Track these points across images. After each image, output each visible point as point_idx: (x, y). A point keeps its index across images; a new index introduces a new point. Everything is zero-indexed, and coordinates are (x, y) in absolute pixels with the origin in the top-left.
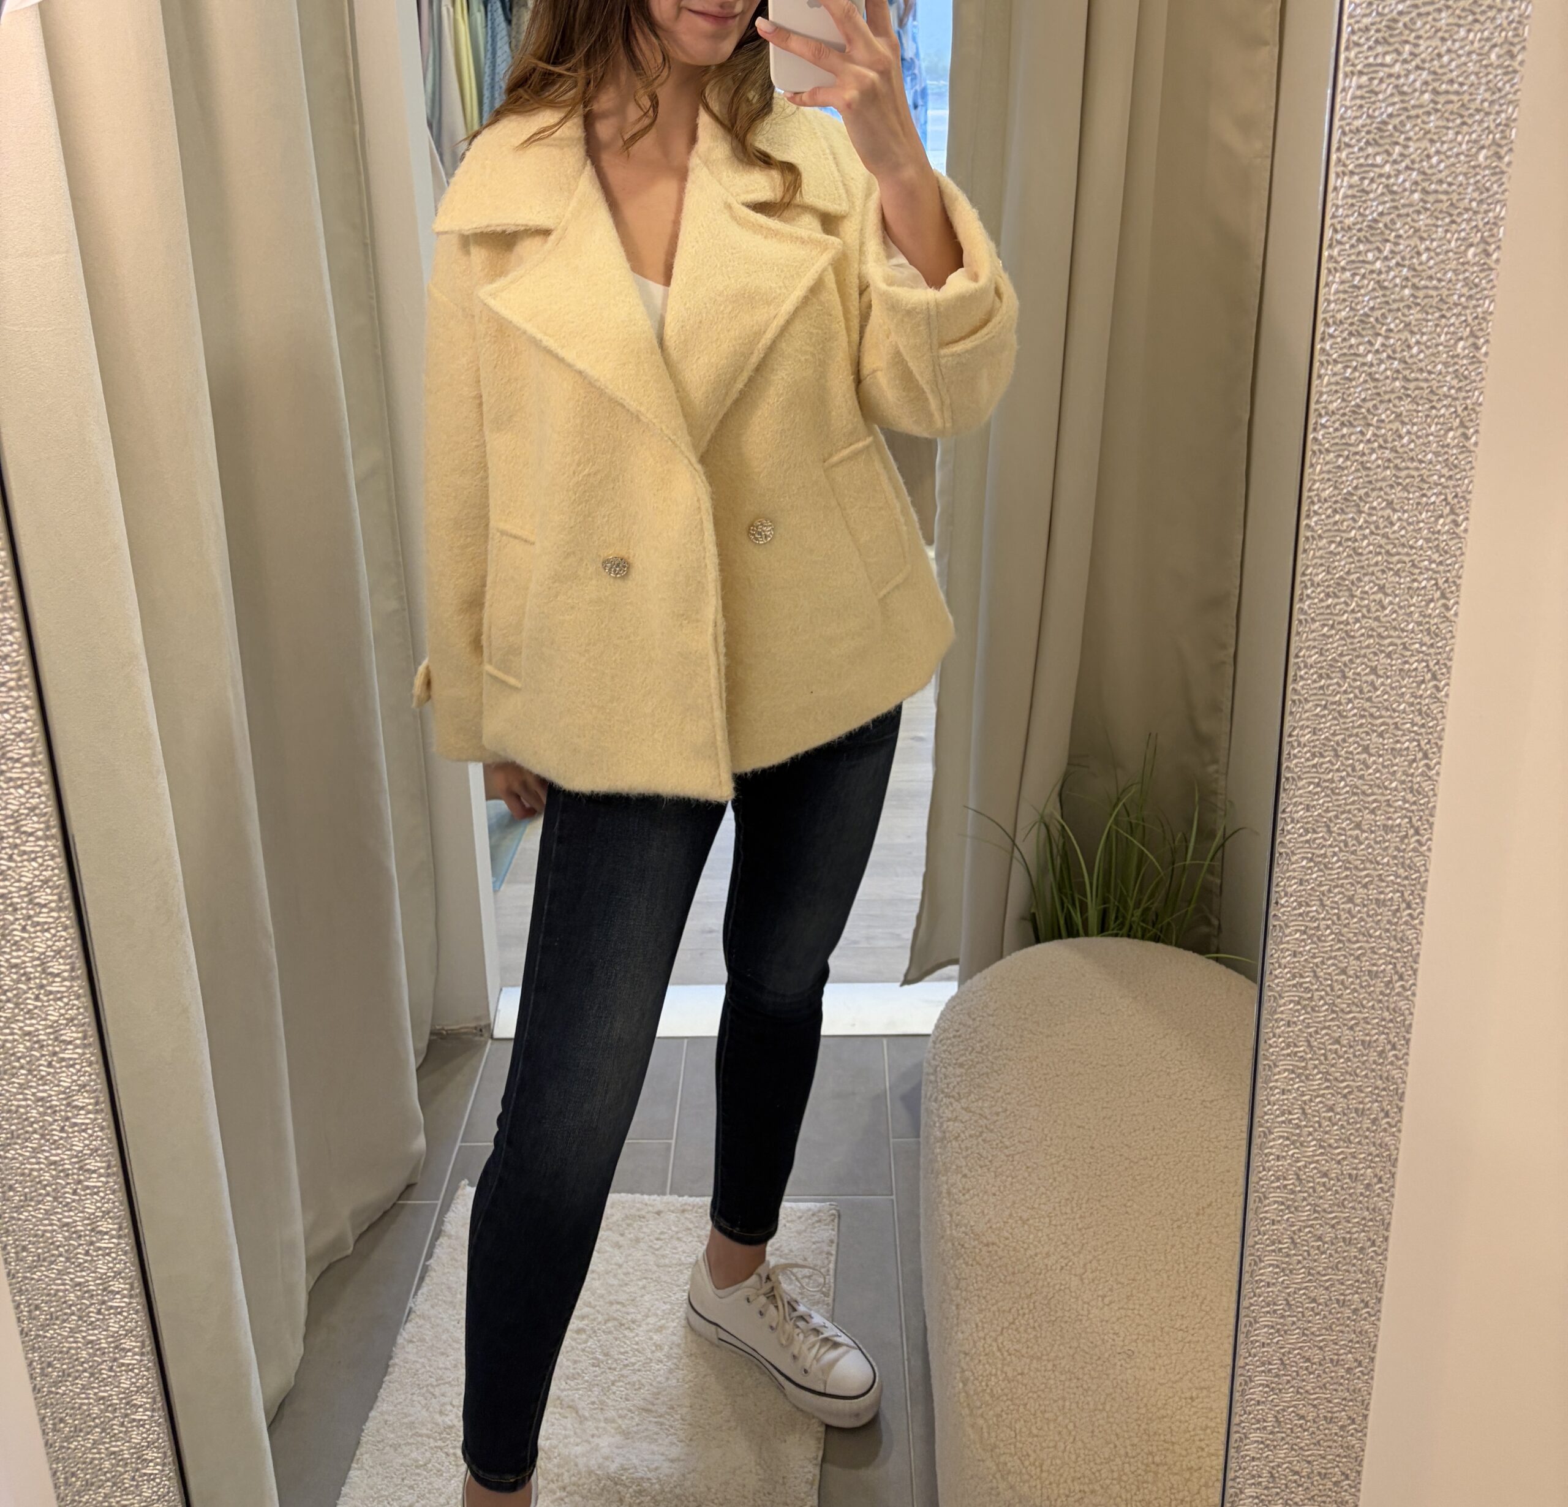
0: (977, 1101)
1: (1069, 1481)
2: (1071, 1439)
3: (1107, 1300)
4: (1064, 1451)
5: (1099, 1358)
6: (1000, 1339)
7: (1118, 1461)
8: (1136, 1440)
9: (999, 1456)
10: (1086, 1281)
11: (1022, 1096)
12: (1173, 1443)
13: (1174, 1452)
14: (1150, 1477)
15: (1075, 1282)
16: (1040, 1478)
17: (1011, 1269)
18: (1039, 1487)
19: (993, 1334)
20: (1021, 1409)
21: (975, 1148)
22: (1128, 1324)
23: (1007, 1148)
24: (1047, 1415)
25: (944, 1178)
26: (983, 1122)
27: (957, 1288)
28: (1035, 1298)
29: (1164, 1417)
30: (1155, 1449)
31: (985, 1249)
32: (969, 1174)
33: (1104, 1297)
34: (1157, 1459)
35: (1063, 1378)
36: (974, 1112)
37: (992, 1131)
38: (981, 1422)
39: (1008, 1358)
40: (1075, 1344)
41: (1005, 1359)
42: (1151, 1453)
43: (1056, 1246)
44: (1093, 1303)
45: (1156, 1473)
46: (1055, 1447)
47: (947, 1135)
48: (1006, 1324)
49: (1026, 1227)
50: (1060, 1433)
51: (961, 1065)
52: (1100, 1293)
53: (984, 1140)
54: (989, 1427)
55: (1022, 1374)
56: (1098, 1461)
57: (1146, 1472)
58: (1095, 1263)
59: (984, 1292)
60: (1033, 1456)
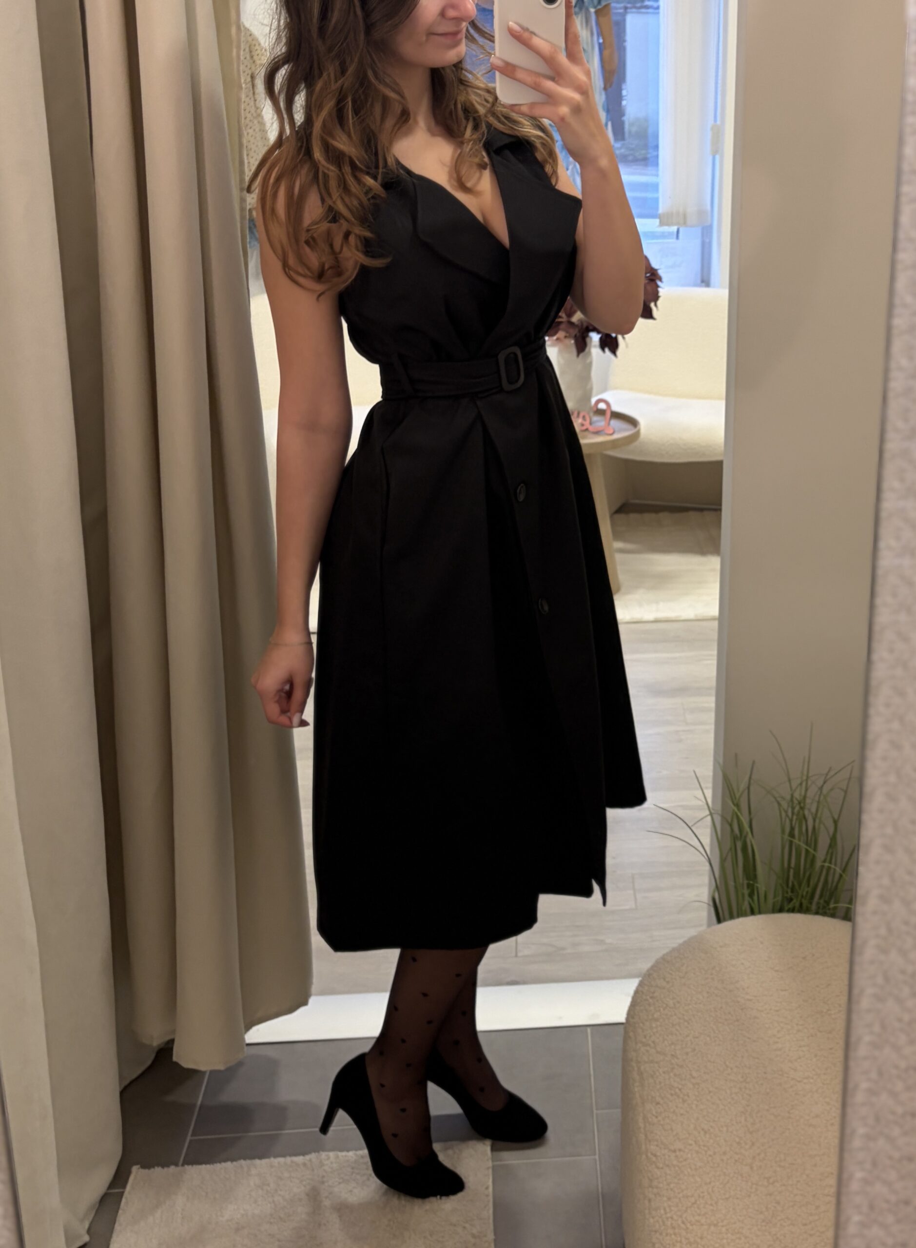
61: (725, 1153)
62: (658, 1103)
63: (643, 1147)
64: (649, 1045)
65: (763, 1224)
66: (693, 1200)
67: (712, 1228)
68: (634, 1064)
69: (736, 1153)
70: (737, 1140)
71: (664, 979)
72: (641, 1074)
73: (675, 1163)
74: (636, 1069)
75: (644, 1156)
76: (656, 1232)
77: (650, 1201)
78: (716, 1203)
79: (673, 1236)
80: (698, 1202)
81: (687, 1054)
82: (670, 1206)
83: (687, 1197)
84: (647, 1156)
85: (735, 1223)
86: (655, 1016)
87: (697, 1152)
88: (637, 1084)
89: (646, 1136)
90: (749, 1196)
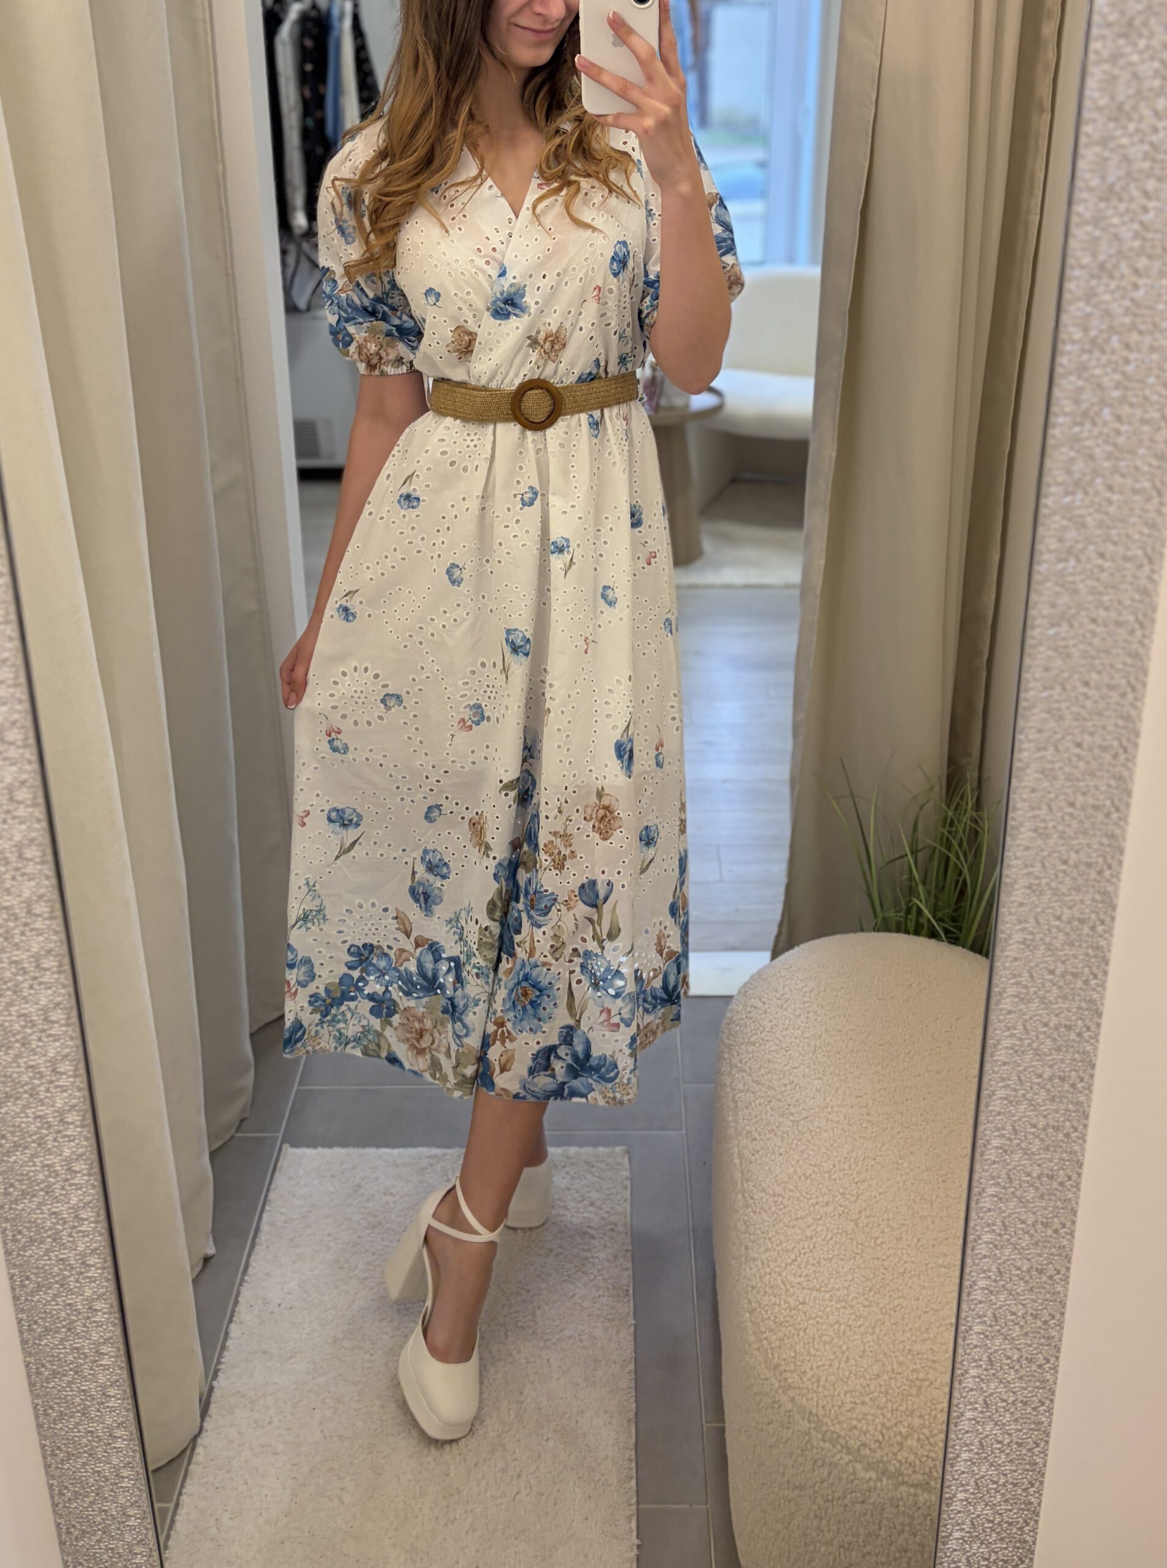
0: (767, 1074)
1: (842, 1395)
2: (845, 1359)
3: (879, 1241)
4: (838, 1369)
5: (871, 1290)
6: (784, 1273)
7: (886, 1377)
8: (901, 1359)
9: (781, 1374)
10: (861, 1225)
11: (807, 1070)
12: (934, 1362)
13: (935, 1369)
14: (914, 1391)
15: (851, 1225)
16: (817, 1392)
17: (794, 1217)
18: (815, 1399)
19: (778, 1270)
20: (801, 1333)
21: (763, 1115)
22: (897, 1260)
23: (792, 1114)
24: (824, 1338)
25: (736, 1142)
26: (770, 1093)
27: (746, 1232)
28: (814, 1240)
29: (926, 1340)
30: (919, 1366)
31: (771, 1200)
32: (758, 1138)
33: (877, 1238)
34: (921, 1376)
35: (839, 1306)
36: (763, 1085)
37: (779, 1100)
38: (765, 1342)
39: (791, 1290)
40: (850, 1278)
41: (787, 1290)
42: (913, 1371)
43: (835, 1196)
44: (867, 1244)
45: (919, 1388)
46: (830, 1365)
47: (739, 1104)
48: (789, 1261)
49: (809, 1181)
50: (835, 1353)
51: (753, 1044)
52: (874, 1235)
53: (772, 1108)
54: (772, 1349)
55: (804, 1303)
56: (868, 1376)
57: (910, 1387)
58: (868, 1212)
59: (770, 1234)
60: (810, 1374)
61: (827, 1204)
62: (755, 1139)
63: (739, 1184)
64: (745, 1071)
65: (872, 1294)
66: (793, 1257)
67: (814, 1293)
68: (728, 1090)
69: (841, 1205)
71: (760, 998)
72: (734, 1100)
73: (773, 1209)
74: (730, 1095)
75: (740, 1196)
76: (753, 1288)
78: (819, 1263)
79: (771, 1297)
81: (785, 1085)
82: (768, 1260)
83: (787, 1251)
84: (744, 1196)
85: (838, 1290)
86: (752, 1039)
87: (798, 1199)
88: (730, 1113)
89: (742, 1174)
90: (855, 1258)
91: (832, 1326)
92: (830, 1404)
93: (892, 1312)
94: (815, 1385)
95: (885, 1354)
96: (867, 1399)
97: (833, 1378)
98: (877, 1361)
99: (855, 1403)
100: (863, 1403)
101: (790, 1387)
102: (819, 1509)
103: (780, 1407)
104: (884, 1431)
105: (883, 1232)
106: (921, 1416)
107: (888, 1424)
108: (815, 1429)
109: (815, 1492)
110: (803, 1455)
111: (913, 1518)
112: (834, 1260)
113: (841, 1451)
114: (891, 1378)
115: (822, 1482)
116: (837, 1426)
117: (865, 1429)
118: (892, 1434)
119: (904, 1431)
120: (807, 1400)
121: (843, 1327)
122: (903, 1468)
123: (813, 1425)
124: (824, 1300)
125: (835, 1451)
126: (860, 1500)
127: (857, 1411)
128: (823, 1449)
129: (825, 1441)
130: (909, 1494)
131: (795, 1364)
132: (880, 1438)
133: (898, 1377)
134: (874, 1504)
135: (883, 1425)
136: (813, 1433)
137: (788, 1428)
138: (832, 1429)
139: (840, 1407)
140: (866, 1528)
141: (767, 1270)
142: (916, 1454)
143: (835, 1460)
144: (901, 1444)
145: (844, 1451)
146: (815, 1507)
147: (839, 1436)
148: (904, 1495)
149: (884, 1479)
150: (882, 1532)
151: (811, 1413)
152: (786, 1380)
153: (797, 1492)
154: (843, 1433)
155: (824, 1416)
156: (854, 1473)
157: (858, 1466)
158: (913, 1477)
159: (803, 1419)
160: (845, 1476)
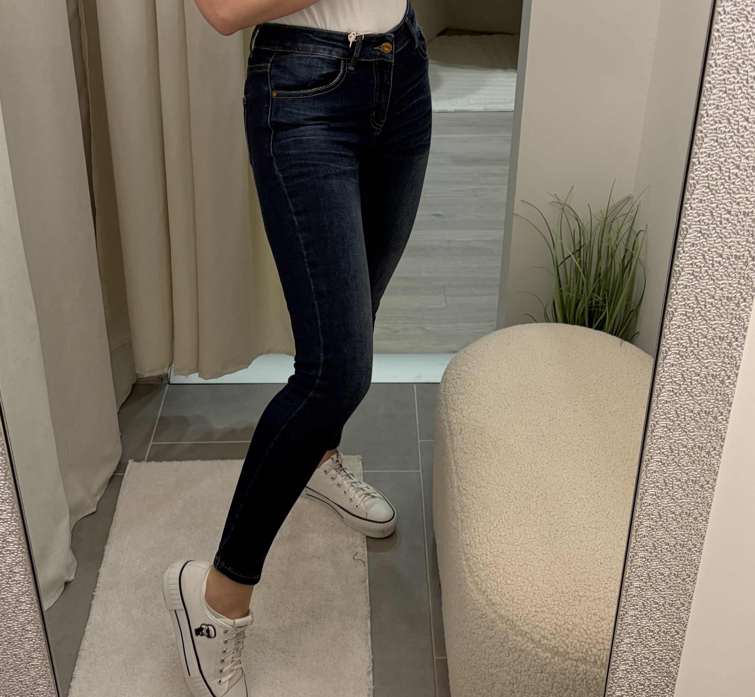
0: (473, 412)
1: (529, 607)
4: (526, 592)
6: (489, 535)
9: (487, 597)
13: (590, 590)
16: (512, 607)
18: (511, 611)
20: (501, 571)
22: (564, 526)
27: (462, 512)
31: (479, 490)
32: (469, 452)
39: (494, 545)
41: (492, 545)
55: (503, 553)
56: (546, 596)
62: (465, 453)
63: (455, 483)
64: (458, 411)
65: (547, 545)
67: (510, 547)
68: (446, 424)
70: (526, 484)
72: (450, 430)
73: (480, 496)
74: (447, 427)
75: (456, 490)
76: (467, 545)
77: (462, 521)
78: (512, 528)
79: (481, 550)
80: (498, 526)
81: (485, 419)
82: (478, 528)
83: (490, 522)
84: (459, 490)
85: (526, 544)
86: (461, 391)
87: (497, 489)
88: (448, 438)
89: (458, 475)
91: (521, 566)
92: (521, 613)
93: (561, 556)
94: (511, 602)
95: (557, 582)
96: (545, 609)
97: (523, 598)
98: (551, 586)
99: (538, 612)
100: (543, 612)
101: (493, 604)
102: (512, 678)
103: (486, 617)
104: (557, 628)
105: (554, 508)
106: (581, 618)
107: (560, 624)
108: (510, 629)
109: (509, 668)
110: (502, 646)
111: (575, 681)
112: (523, 526)
113: (526, 643)
114: (561, 596)
115: (514, 662)
116: (526, 627)
117: (544, 627)
118: (562, 630)
119: (570, 627)
120: (505, 611)
121: (529, 567)
122: (569, 650)
123: (509, 626)
124: (515, 551)
125: (524, 642)
126: (540, 671)
127: (539, 616)
128: (515, 640)
129: (517, 636)
130: (572, 665)
131: (497, 590)
132: (555, 632)
133: (566, 595)
134: (549, 673)
135: (556, 624)
136: (510, 631)
137: (492, 630)
138: (522, 628)
139: (527, 614)
140: (543, 688)
141: (477, 534)
142: (578, 640)
143: (524, 648)
144: (567, 635)
145: (530, 641)
146: (510, 677)
147: (526, 633)
148: (569, 666)
149: (556, 657)
150: (554, 690)
151: (508, 619)
152: (491, 600)
153: (498, 669)
154: (529, 631)
155: (517, 621)
156: (536, 655)
157: (539, 650)
158: (575, 655)
159: (502, 623)
160: (530, 657)
